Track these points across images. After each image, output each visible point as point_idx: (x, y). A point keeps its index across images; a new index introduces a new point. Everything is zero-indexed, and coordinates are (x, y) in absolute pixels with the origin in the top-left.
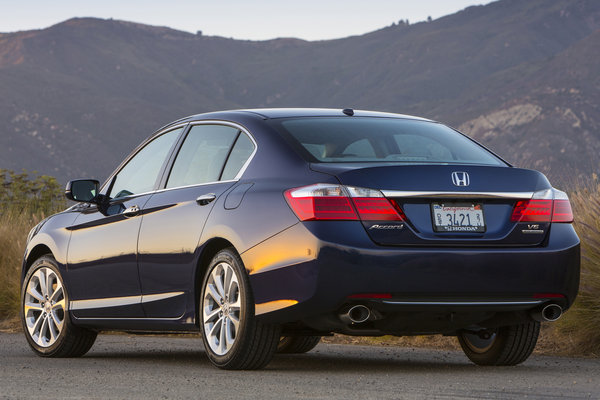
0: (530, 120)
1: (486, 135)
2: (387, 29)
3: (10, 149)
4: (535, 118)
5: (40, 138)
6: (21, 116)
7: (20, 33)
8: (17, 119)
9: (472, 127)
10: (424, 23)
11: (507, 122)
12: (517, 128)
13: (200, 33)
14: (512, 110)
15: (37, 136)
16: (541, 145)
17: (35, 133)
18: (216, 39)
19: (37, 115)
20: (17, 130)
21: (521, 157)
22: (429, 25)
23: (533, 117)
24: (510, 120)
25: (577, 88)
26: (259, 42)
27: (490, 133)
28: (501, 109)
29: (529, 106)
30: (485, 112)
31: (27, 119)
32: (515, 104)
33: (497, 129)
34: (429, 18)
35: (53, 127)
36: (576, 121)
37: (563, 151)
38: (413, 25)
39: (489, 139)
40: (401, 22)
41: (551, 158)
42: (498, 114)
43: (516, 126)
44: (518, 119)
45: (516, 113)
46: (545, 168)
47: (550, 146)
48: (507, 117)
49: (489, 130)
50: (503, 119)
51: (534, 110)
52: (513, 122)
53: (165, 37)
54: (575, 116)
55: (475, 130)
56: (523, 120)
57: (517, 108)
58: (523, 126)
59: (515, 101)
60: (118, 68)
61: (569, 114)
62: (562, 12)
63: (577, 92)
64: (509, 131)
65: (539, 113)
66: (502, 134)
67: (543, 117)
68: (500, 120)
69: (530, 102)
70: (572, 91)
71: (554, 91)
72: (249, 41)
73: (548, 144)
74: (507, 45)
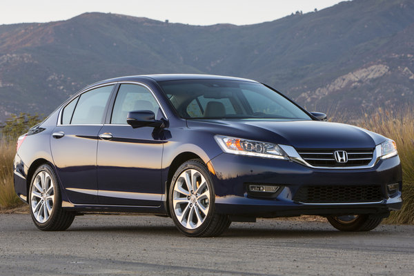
0: (382, 75)
1: (353, 85)
2: (288, 17)
3: (46, 98)
4: (385, 74)
5: (65, 90)
6: (53, 77)
7: (52, 23)
8: (50, 79)
9: (344, 80)
10: (312, 12)
11: (366, 77)
12: (373, 80)
13: (167, 21)
14: (370, 68)
15: (63, 89)
16: (389, 91)
17: (62, 87)
18: (178, 25)
19: (63, 76)
20: (50, 85)
21: (376, 99)
22: (316, 14)
23: (384, 72)
24: (368, 75)
25: (411, 54)
26: (205, 27)
27: (356, 83)
28: (363, 68)
29: (381, 66)
30: (353, 70)
31: (56, 78)
32: (372, 65)
33: (360, 81)
34: (316, 9)
35: (73, 83)
36: (411, 75)
37: (403, 95)
38: (305, 14)
39: (355, 88)
40: (297, 12)
41: (395, 100)
42: (360, 71)
43: (373, 78)
44: (374, 74)
45: (372, 70)
46: (392, 106)
47: (395, 92)
48: (367, 73)
49: (355, 82)
50: (364, 74)
51: (384, 69)
52: (370, 77)
53: (145, 24)
54: (410, 72)
55: (346, 81)
56: (377, 75)
57: (373, 67)
58: (377, 78)
59: (372, 63)
60: (115, 44)
61: (407, 71)
62: (402, 5)
63: (412, 56)
64: (368, 82)
65: (387, 70)
66: (364, 84)
67: (390, 72)
68: (362, 75)
69: (382, 64)
70: (409, 56)
71: (397, 56)
72: (199, 26)
73: (393, 90)
74: (366, 26)
